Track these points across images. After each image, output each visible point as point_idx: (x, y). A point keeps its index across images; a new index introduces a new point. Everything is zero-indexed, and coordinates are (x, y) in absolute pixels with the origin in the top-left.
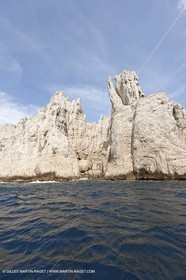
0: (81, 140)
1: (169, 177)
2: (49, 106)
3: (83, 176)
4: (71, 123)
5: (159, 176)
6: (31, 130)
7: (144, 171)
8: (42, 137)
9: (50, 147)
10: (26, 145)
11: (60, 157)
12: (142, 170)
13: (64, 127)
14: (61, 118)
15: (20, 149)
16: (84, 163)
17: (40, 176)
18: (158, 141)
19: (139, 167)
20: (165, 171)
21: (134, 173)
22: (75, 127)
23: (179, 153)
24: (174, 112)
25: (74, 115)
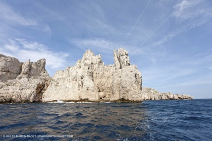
0: (100, 80)
1: (131, 101)
2: (83, 60)
3: (101, 101)
4: (95, 70)
5: (128, 101)
6: (73, 74)
7: (123, 99)
8: (80, 79)
9: (86, 87)
10: (71, 83)
11: (90, 92)
12: (122, 98)
13: (91, 75)
14: (90, 71)
15: (68, 85)
16: (102, 94)
17: (81, 100)
18: (128, 88)
19: (121, 97)
20: (130, 99)
21: (120, 100)
22: (97, 72)
23: (136, 92)
24: (135, 76)
25: (97, 65)
